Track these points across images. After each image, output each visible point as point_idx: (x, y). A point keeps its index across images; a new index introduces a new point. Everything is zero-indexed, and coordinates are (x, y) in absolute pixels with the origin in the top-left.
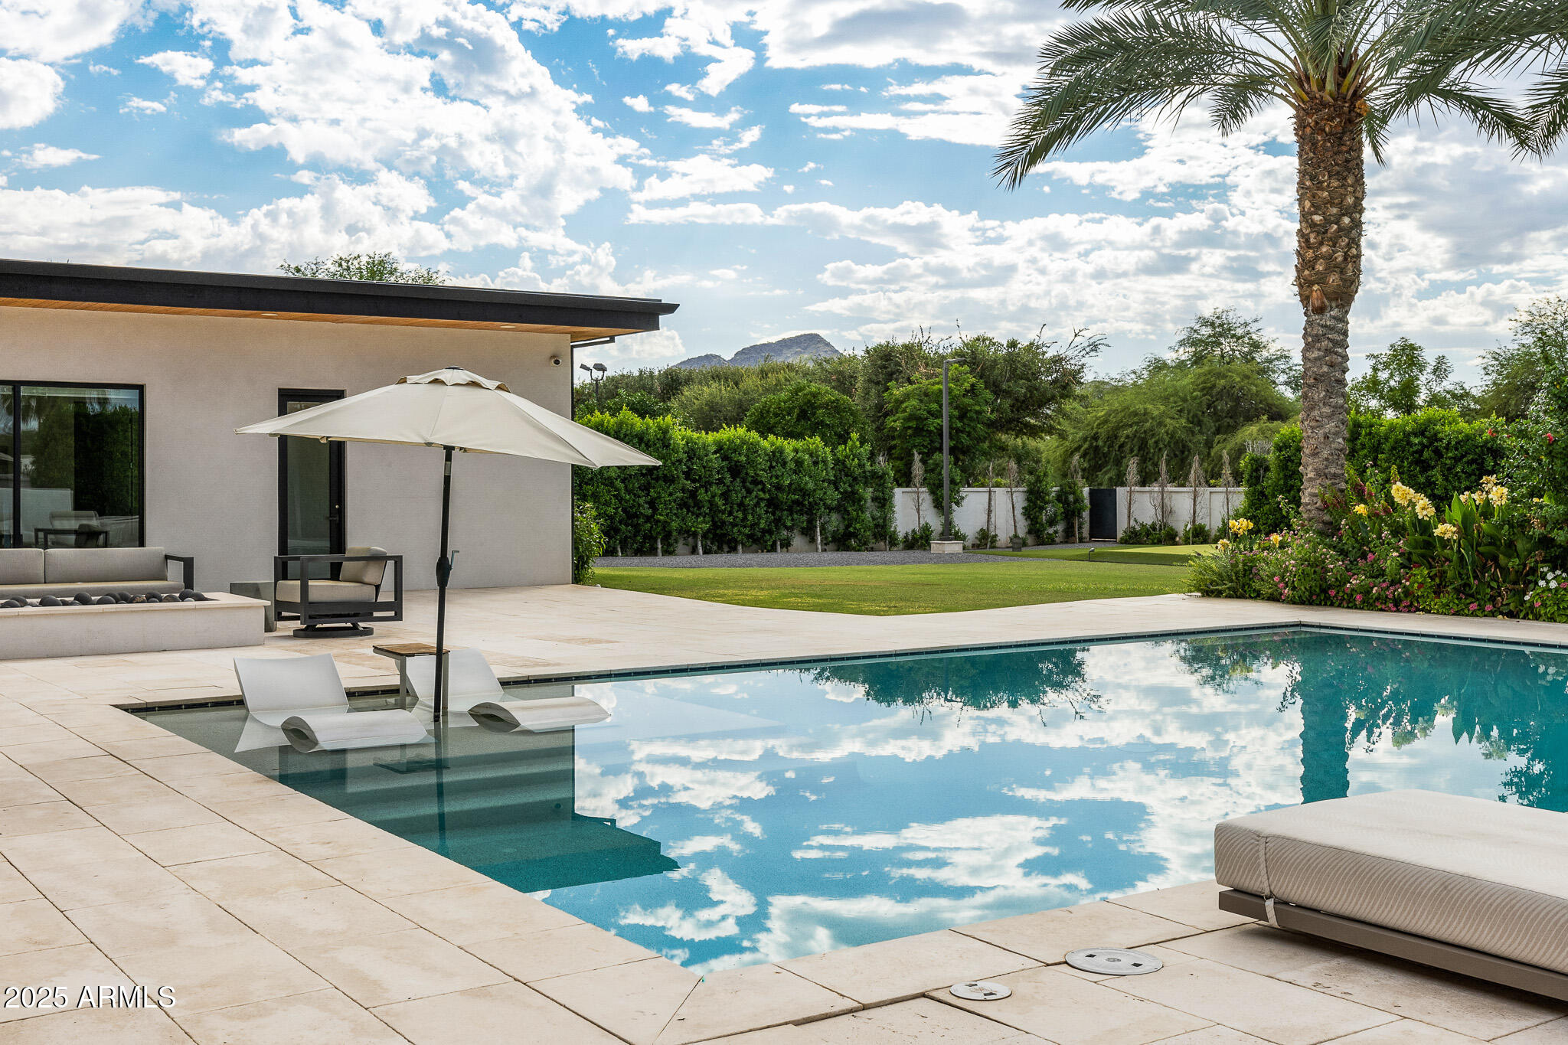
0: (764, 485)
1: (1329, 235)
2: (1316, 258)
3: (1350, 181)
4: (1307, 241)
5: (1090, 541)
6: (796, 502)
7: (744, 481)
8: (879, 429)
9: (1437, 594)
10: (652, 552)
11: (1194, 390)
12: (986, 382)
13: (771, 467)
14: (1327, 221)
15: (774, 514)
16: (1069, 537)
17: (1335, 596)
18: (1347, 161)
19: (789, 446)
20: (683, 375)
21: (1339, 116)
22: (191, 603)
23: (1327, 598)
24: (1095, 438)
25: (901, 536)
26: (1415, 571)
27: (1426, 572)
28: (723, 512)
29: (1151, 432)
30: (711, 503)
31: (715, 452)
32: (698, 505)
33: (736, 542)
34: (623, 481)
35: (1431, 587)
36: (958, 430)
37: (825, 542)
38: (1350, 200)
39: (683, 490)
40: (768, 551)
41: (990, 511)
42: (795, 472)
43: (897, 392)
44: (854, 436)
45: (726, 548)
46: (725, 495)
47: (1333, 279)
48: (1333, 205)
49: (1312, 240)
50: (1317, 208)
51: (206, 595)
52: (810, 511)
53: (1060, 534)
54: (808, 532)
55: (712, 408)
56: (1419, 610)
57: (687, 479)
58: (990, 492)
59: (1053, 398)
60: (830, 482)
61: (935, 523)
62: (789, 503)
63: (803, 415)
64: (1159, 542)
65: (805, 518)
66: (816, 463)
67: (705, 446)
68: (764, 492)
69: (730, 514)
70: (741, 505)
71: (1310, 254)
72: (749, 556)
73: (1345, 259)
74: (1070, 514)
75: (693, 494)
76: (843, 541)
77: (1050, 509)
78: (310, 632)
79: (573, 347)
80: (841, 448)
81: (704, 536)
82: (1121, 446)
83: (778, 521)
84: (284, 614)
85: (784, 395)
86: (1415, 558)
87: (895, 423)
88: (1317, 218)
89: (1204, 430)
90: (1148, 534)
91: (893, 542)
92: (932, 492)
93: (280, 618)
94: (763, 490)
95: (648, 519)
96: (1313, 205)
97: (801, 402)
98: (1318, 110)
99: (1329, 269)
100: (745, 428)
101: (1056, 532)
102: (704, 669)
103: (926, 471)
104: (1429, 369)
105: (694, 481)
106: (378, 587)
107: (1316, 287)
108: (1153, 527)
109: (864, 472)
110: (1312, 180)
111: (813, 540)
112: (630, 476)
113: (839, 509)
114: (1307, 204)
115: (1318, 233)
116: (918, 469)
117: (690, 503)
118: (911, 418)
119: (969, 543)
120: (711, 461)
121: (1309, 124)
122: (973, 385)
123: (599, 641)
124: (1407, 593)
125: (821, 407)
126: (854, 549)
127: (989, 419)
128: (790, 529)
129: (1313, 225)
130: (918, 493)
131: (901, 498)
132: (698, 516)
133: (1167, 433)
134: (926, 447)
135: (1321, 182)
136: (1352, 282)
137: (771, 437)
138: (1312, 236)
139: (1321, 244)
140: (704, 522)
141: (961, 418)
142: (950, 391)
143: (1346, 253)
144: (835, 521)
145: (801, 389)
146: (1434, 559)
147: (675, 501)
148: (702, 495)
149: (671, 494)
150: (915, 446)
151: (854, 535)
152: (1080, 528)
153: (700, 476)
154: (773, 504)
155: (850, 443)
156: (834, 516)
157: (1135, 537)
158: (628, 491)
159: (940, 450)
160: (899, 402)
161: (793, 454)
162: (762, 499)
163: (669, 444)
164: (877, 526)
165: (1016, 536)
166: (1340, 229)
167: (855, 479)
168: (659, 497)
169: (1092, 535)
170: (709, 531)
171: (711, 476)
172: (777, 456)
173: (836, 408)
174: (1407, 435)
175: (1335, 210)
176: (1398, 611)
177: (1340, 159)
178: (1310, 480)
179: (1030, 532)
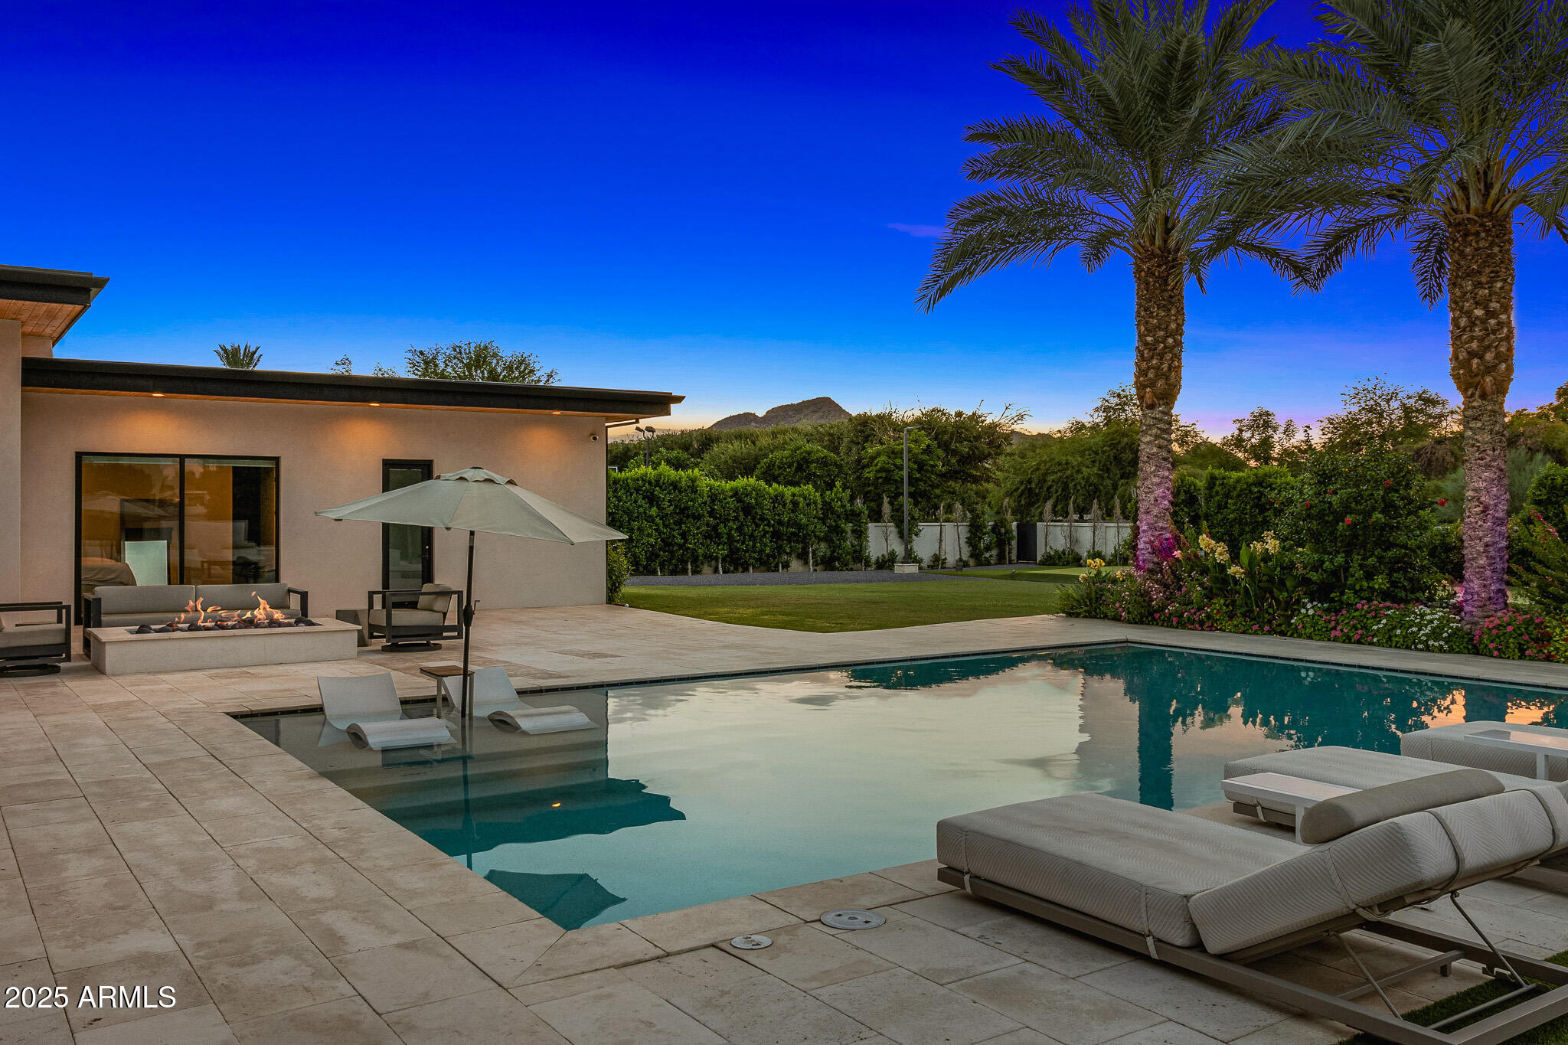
0: (769, 522)
1: (1158, 351)
2: (1149, 368)
3: (1173, 312)
4: (1142, 355)
5: (1017, 563)
6: (793, 534)
7: (754, 518)
8: (859, 478)
9: (1231, 618)
10: (684, 572)
11: (1104, 446)
12: (939, 443)
13: (774, 507)
14: (1157, 341)
15: (776, 542)
16: (1001, 559)
17: (1159, 618)
18: (1171, 297)
19: (788, 491)
20: (714, 434)
21: (1165, 264)
22: (302, 628)
23: (1154, 619)
24: (1030, 482)
25: (873, 559)
26: (1215, 601)
27: (1222, 601)
28: (738, 542)
29: (1071, 478)
30: (729, 534)
31: (732, 497)
32: (719, 536)
33: (748, 565)
34: (661, 519)
35: (1226, 613)
36: (917, 480)
37: (816, 564)
38: (1173, 326)
39: (707, 525)
40: (773, 571)
41: (941, 541)
42: (793, 512)
43: (871, 450)
44: (838, 484)
45: (741, 570)
46: (740, 529)
47: (1160, 383)
48: (1160, 329)
49: (1146, 355)
50: (1149, 331)
51: (314, 620)
52: (805, 541)
53: (994, 558)
54: (803, 557)
55: (735, 461)
56: (1217, 630)
57: (710, 517)
58: (941, 526)
59: (989, 455)
60: (819, 519)
61: (899, 549)
62: (788, 534)
63: (799, 468)
64: (1067, 564)
65: (800, 546)
66: (808, 505)
67: (723, 491)
68: (769, 526)
69: (743, 543)
70: (752, 536)
71: (1144, 366)
72: (757, 574)
73: (1170, 369)
74: (1002, 543)
75: (715, 528)
76: (828, 563)
77: (987, 539)
78: (393, 648)
79: (607, 427)
80: (828, 493)
81: (724, 560)
82: (1049, 488)
83: (780, 549)
84: (375, 634)
85: (786, 453)
86: (1214, 591)
87: (870, 474)
88: (1149, 339)
89: (1111, 476)
90: (1060, 558)
91: (867, 564)
92: (897, 526)
93: (372, 637)
94: (768, 525)
95: (681, 547)
96: (1146, 329)
97: (798, 458)
98: (1150, 259)
99: (1158, 376)
100: (755, 479)
101: (991, 556)
102: (674, 680)
103: (893, 511)
104: (1281, 429)
105: (715, 518)
106: (445, 614)
107: (1148, 390)
108: (1064, 552)
109: (845, 511)
110: (1145, 310)
111: (806, 563)
112: (667, 514)
113: (827, 539)
114: (1142, 328)
115: (1150, 349)
116: (886, 509)
117: (713, 535)
118: (882, 470)
119: (924, 565)
120: (728, 503)
121: (1143, 270)
122: (928, 446)
123: (606, 656)
124: (1209, 617)
125: (812, 462)
126: (838, 569)
127: (940, 471)
128: (789, 554)
129: (1146, 344)
130: (886, 527)
131: (873, 530)
132: (719, 545)
133: (1083, 478)
134: (893, 492)
135: (1152, 313)
136: (1176, 386)
137: (775, 485)
138: (1146, 352)
139: (1152, 358)
140: (723, 549)
141: (919, 470)
142: (910, 450)
143: (1170, 365)
144: (823, 548)
145: (799, 448)
146: (1228, 592)
147: (701, 533)
148: (722, 529)
149: (698, 528)
150: (884, 491)
151: (838, 559)
152: (1010, 553)
153: (720, 515)
154: (776, 535)
155: (835, 489)
156: (823, 545)
157: (1051, 560)
158: (665, 526)
159: (902, 494)
160: (873, 458)
161: (791, 498)
162: (768, 532)
163: (697, 491)
164: (855, 552)
165: (961, 560)
166: (1165, 347)
167: (839, 517)
168: (689, 531)
169: (1019, 558)
170: (726, 556)
171: (729, 514)
172: (777, 499)
173: (824, 462)
174: (1249, 485)
175: (1162, 333)
176: (1203, 630)
177: (1166, 295)
178: (1144, 531)
179: (971, 556)
